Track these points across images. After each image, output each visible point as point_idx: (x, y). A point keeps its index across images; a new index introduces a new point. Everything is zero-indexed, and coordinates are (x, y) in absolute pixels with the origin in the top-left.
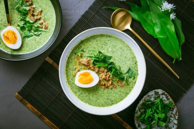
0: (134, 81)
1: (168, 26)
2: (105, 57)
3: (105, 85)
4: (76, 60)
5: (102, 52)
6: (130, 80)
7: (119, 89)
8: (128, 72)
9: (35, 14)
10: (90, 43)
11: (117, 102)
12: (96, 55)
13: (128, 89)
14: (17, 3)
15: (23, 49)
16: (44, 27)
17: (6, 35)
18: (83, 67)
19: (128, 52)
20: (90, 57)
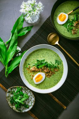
0: (62, 65)
2: (41, 61)
3: (49, 75)
4: (28, 71)
5: (39, 59)
7: (56, 73)
10: (30, 59)
12: (36, 63)
20: (34, 65)
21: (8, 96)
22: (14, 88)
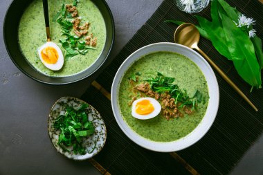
0: (204, 106)
1: (246, 46)
2: (167, 79)
3: (169, 114)
4: (130, 86)
5: (162, 73)
6: (200, 105)
7: (186, 117)
8: (196, 96)
9: (81, 27)
10: (146, 64)
11: (185, 135)
12: (154, 77)
13: (198, 117)
14: (59, 14)
15: (65, 70)
16: (91, 44)
17: (45, 52)
18: (140, 94)
19: (194, 70)
20: (148, 81)
21: (55, 111)
22: (75, 102)
